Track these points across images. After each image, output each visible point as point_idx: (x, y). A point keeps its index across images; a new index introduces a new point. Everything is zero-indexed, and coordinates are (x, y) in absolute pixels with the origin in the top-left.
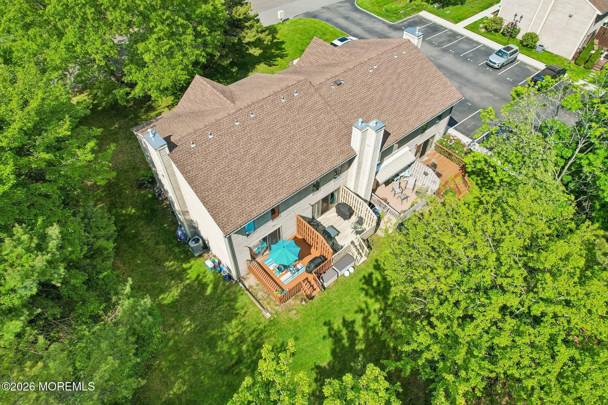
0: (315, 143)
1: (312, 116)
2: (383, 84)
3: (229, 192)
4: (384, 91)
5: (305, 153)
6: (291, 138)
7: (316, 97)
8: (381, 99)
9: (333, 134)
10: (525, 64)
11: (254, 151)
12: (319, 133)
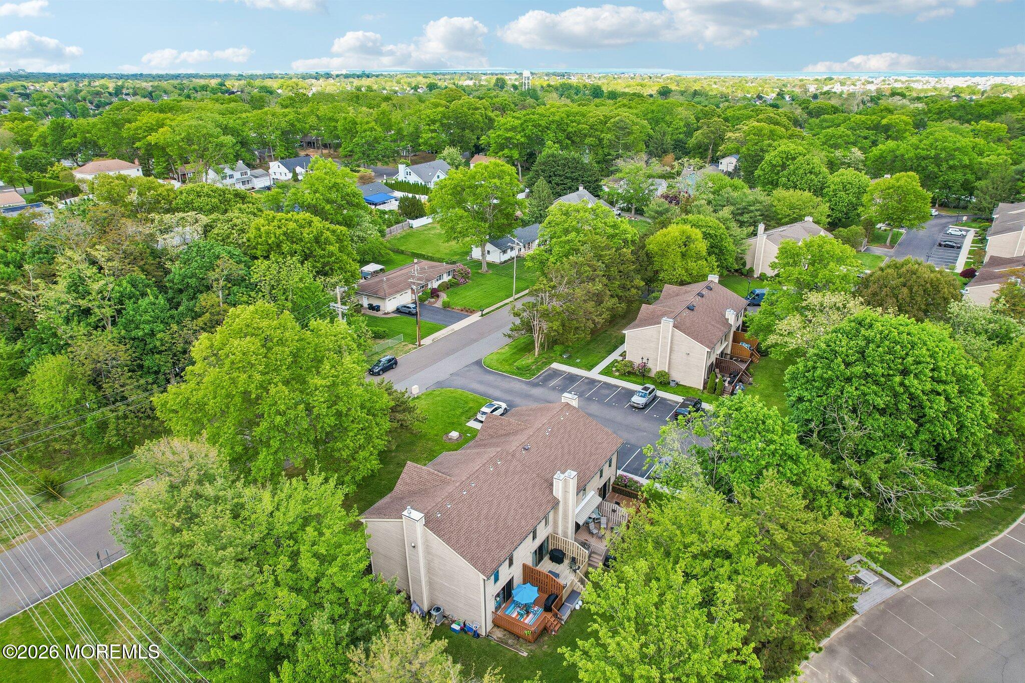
0: (526, 499)
1: (517, 477)
2: (560, 443)
3: (478, 545)
4: (562, 447)
5: (522, 507)
6: (508, 497)
7: (515, 462)
8: (563, 455)
9: (537, 489)
10: (665, 399)
11: (485, 512)
12: (526, 489)
